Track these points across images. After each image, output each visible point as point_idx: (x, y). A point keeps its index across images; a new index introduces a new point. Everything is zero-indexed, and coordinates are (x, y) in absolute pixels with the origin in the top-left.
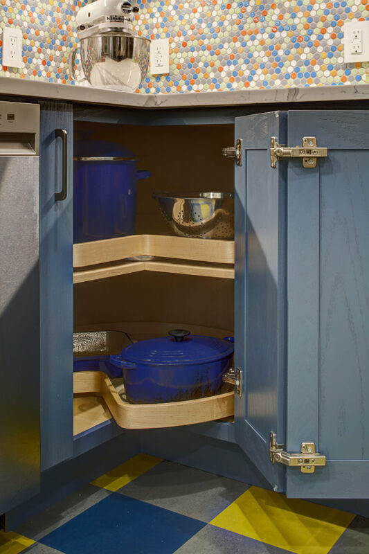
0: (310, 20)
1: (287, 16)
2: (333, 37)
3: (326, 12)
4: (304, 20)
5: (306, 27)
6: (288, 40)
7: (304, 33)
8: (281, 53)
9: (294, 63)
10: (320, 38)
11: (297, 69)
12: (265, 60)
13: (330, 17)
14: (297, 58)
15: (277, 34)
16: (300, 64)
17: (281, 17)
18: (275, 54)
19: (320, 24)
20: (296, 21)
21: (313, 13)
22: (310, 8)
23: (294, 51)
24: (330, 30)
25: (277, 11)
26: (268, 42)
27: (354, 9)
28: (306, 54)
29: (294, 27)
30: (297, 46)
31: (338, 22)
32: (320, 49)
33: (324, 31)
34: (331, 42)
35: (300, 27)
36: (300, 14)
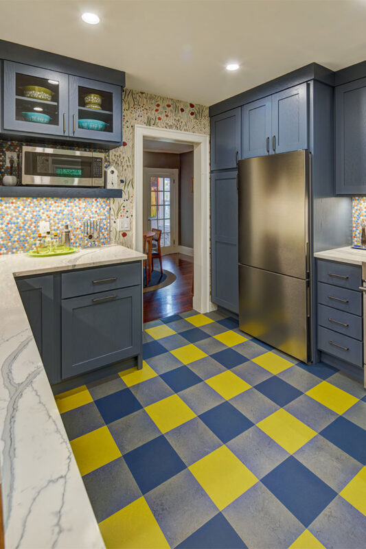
0: (25, 220)
1: (14, 218)
2: (35, 227)
3: (32, 218)
4: (22, 220)
5: (23, 223)
6: (15, 228)
7: (22, 225)
8: (11, 233)
9: (18, 237)
10: (29, 227)
11: (19, 239)
12: (3, 235)
13: (34, 220)
14: (19, 235)
15: (10, 226)
16: (20, 237)
17: (11, 219)
18: (8, 233)
19: (29, 222)
20: (19, 221)
21: (26, 218)
22: (25, 216)
23: (17, 232)
24: (34, 224)
25: (10, 216)
26: (5, 228)
27: (43, 218)
28: (23, 233)
29: (18, 223)
30: (19, 230)
31: (37, 222)
32: (29, 231)
33: (31, 225)
34: (34, 229)
35: (20, 223)
36: (20, 218)
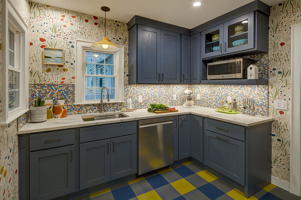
0: (222, 95)
1: (218, 94)
2: (226, 98)
3: (225, 94)
4: (221, 95)
5: (221, 96)
6: (218, 98)
7: (221, 97)
8: (217, 100)
9: (219, 102)
10: (223, 98)
11: (220, 103)
12: (215, 100)
13: (225, 95)
14: (220, 101)
15: (217, 97)
16: (220, 102)
17: (217, 94)
18: (216, 100)
19: (224, 96)
20: (220, 95)
21: (222, 94)
22: (222, 93)
23: (219, 100)
24: (225, 97)
25: (217, 93)
26: (215, 98)
27: (229, 94)
28: (221, 101)
29: (219, 96)
30: (220, 99)
31: (226, 96)
32: (223, 100)
33: (224, 97)
34: (225, 99)
35: (220, 96)
36: (220, 94)
